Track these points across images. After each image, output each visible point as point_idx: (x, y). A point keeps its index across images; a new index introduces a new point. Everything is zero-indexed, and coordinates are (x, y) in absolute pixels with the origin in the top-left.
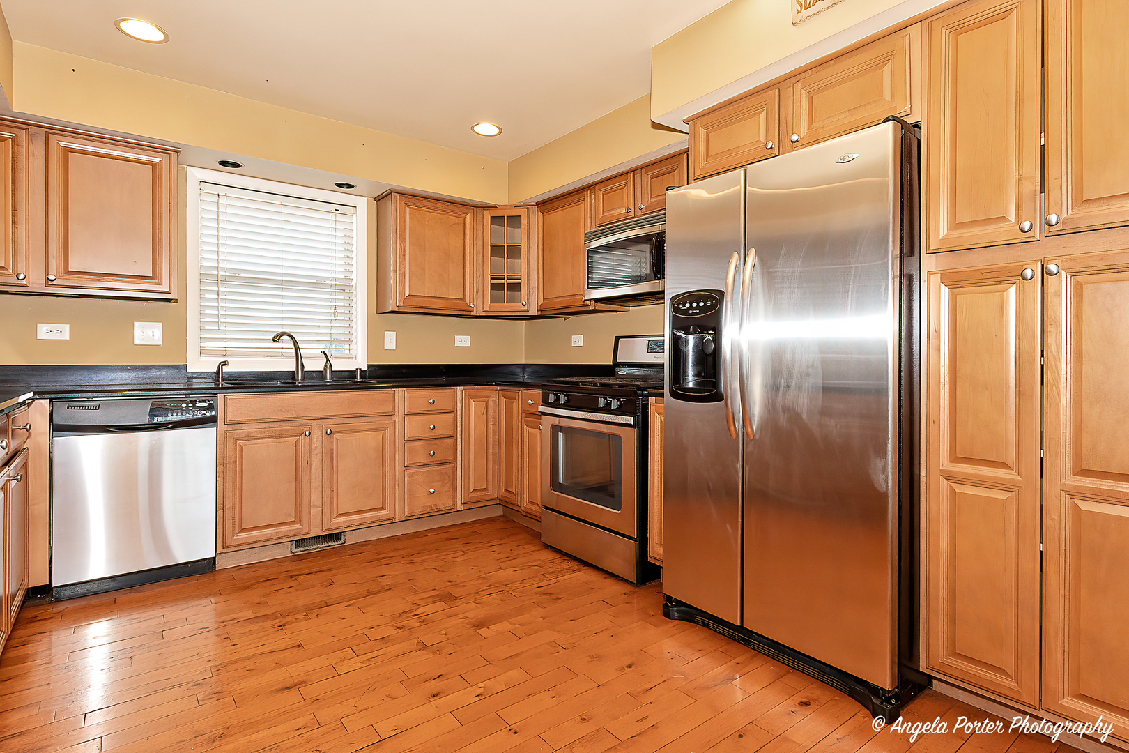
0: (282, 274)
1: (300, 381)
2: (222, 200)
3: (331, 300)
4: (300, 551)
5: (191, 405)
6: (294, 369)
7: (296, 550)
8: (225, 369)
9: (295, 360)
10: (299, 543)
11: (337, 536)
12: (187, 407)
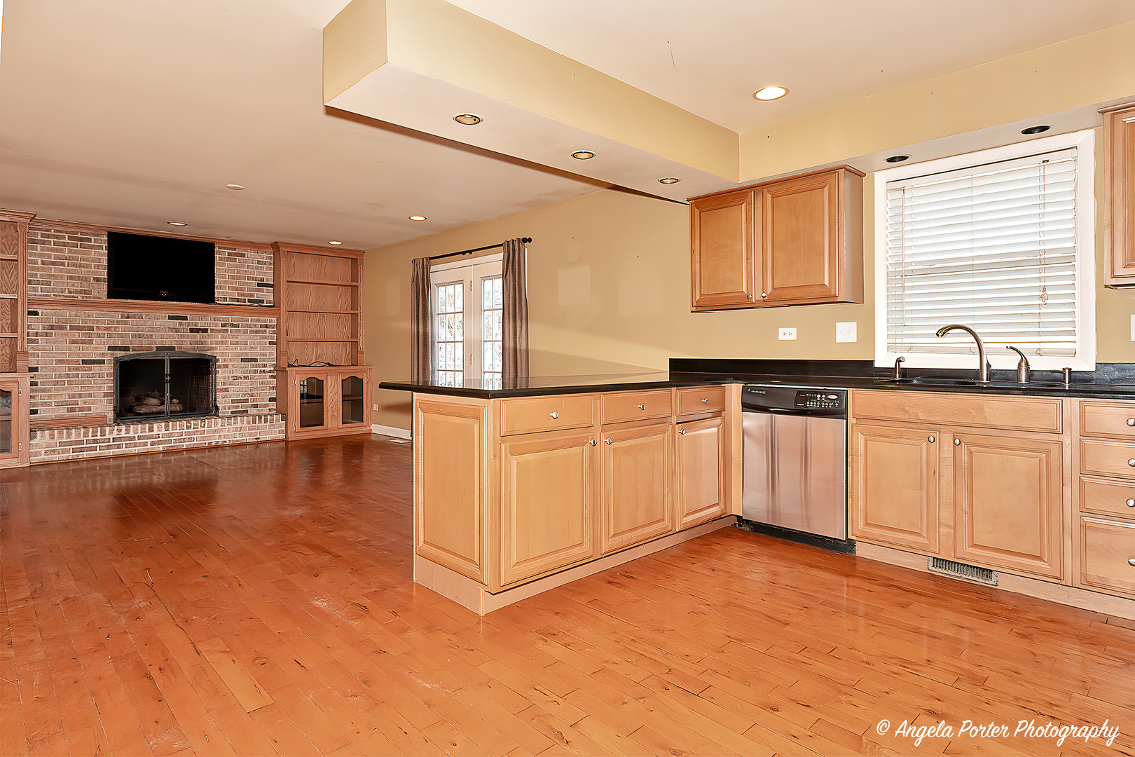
0: (972, 258)
1: (985, 381)
2: (907, 195)
3: (1040, 279)
4: (938, 571)
5: (824, 396)
6: (979, 368)
7: (933, 568)
8: (903, 365)
9: (979, 356)
10: (938, 561)
11: (987, 572)
12: (821, 398)
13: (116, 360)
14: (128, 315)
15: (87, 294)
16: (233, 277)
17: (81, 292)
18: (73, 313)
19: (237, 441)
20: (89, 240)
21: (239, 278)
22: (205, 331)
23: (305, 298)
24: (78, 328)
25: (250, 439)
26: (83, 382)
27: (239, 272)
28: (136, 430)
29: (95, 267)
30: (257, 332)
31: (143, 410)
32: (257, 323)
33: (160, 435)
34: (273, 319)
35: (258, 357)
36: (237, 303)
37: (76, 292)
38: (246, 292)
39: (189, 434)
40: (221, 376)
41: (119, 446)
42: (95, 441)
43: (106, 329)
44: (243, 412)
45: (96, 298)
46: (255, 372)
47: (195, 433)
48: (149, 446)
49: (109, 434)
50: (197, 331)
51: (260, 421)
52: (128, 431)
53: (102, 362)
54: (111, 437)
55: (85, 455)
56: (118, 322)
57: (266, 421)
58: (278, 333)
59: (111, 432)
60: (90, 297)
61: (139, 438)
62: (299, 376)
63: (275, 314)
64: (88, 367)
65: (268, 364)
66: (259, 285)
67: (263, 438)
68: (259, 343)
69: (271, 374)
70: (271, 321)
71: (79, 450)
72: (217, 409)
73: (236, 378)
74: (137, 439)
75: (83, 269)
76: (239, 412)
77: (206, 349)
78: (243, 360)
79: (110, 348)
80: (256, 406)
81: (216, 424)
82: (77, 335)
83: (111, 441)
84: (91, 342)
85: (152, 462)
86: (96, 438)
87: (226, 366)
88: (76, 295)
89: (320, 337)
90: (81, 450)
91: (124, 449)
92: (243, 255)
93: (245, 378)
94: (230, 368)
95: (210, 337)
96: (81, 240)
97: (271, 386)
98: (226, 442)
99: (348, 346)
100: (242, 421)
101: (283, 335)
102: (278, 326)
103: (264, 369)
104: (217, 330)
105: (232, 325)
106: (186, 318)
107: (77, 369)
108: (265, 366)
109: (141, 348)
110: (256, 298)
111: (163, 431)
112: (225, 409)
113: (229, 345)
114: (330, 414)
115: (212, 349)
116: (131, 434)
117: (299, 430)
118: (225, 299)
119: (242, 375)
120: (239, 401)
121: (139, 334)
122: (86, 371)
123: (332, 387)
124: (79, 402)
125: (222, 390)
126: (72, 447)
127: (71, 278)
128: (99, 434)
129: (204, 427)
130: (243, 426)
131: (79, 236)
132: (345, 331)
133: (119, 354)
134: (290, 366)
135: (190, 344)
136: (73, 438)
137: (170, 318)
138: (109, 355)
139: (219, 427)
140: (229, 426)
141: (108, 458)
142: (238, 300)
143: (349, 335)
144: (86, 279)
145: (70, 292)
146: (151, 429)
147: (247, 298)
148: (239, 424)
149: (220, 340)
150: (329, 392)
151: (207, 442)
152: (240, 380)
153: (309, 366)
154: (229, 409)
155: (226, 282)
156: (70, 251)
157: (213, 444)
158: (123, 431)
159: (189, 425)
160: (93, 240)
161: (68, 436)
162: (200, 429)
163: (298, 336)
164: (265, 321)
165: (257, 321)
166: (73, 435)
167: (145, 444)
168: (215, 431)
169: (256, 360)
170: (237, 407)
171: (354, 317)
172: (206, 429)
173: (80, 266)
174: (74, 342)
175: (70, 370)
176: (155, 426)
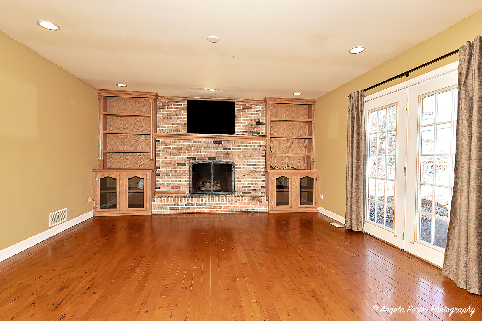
13: (190, 164)
14: (196, 141)
15: (180, 131)
16: (244, 120)
17: (178, 131)
18: (173, 141)
19: (242, 210)
20: (181, 105)
21: (247, 120)
22: (230, 149)
23: (283, 130)
24: (175, 148)
25: (250, 210)
26: (177, 175)
27: (247, 117)
28: (196, 200)
29: (183, 118)
30: (255, 149)
31: (204, 189)
32: (256, 145)
33: (206, 204)
34: (264, 142)
35: (256, 164)
36: (246, 134)
37: (176, 131)
38: (251, 128)
39: (219, 204)
40: (237, 174)
41: (188, 208)
42: (178, 205)
43: (187, 148)
44: (248, 193)
45: (184, 133)
46: (254, 171)
47: (222, 204)
48: (201, 209)
49: (184, 202)
50: (226, 149)
51: (254, 200)
52: (192, 201)
53: (185, 165)
54: (185, 203)
55: (174, 211)
56: (192, 145)
57: (258, 200)
58: (266, 150)
59: (185, 201)
60: (181, 133)
61: (197, 205)
62: (275, 175)
63: (265, 139)
64: (179, 167)
65: (261, 167)
66: (257, 124)
67: (256, 209)
68: (257, 156)
69: (263, 173)
70: (263, 143)
71: (171, 209)
72: (234, 191)
73: (245, 175)
74: (196, 205)
75: (179, 120)
76: (246, 193)
77: (230, 159)
78: (248, 165)
79: (189, 158)
80: (254, 190)
81: (232, 200)
82: (175, 152)
83: (185, 205)
84: (180, 155)
85: (202, 218)
86: (178, 203)
87: (240, 168)
88: (176, 132)
89: (289, 152)
90: (172, 209)
91: (190, 210)
92: (249, 108)
93: (249, 175)
94: (242, 169)
95: (232, 152)
96: (178, 105)
97: (262, 180)
98: (237, 210)
99: (306, 158)
100: (245, 199)
101: (269, 151)
102: (266, 146)
103: (259, 170)
104: (236, 149)
105: (243, 146)
106: (221, 143)
107: (175, 168)
108: (259, 168)
109: (201, 158)
110: (256, 131)
111: (207, 202)
112: (239, 191)
113: (241, 157)
114: (293, 198)
115: (233, 159)
116: (193, 203)
117: (275, 207)
118: (240, 132)
119: (248, 173)
120: (246, 187)
121: (200, 151)
122: (178, 169)
123: (295, 182)
124: (176, 184)
125: (238, 181)
126: (169, 207)
127: (174, 124)
128: (180, 201)
129: (226, 201)
130: (245, 202)
131: (177, 103)
132: (304, 149)
133: (192, 161)
134: (273, 169)
135: (223, 156)
136: (169, 203)
137: (214, 142)
138: (188, 161)
139: (234, 202)
140: (239, 202)
141: (183, 214)
142: (247, 132)
143: (306, 151)
144: (180, 124)
145: (173, 131)
146: (202, 201)
147: (251, 131)
148: (244, 201)
149: (237, 154)
150: (293, 185)
151: (228, 209)
152: (246, 176)
153: (283, 169)
154: (241, 191)
155: (241, 123)
156: (174, 111)
157: (231, 211)
158: (190, 201)
159: (219, 199)
160: (183, 105)
161: (167, 201)
162: (225, 202)
163: (278, 152)
164: (260, 143)
165: (256, 143)
166: (169, 201)
167: (199, 208)
168: (232, 204)
169: (255, 165)
170: (245, 190)
171: (310, 140)
172: (227, 202)
173: (177, 118)
174: (174, 155)
175: (172, 169)
176: (204, 199)
